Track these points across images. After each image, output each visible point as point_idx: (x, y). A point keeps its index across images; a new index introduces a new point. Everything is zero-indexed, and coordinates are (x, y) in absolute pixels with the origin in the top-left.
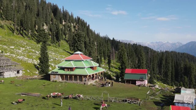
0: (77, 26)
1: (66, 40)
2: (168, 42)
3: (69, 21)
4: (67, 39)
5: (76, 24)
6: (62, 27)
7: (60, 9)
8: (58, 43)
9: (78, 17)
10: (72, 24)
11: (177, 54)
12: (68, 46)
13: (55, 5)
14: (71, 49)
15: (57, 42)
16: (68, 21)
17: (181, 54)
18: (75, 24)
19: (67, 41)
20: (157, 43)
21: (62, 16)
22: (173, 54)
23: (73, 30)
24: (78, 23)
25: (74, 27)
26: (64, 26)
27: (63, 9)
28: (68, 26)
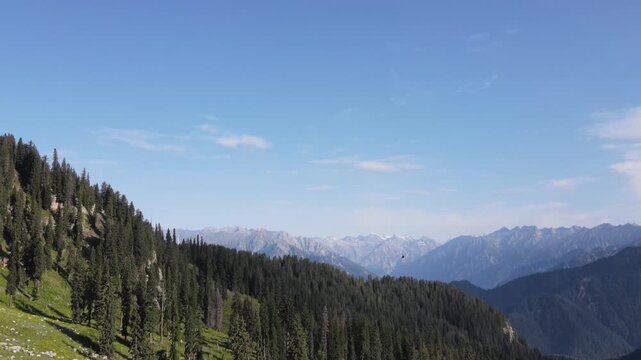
0: (99, 216)
1: (60, 269)
2: (394, 238)
3: (73, 198)
4: (63, 264)
5: (98, 210)
6: (50, 222)
7: (45, 158)
8: (31, 283)
9: (104, 184)
10: (84, 210)
11: (418, 286)
12: (67, 291)
13: (26, 146)
14: (76, 316)
15: (27, 283)
16: (70, 201)
17: (430, 284)
18: (96, 209)
19: (64, 274)
20: (361, 238)
21: (49, 181)
22: (404, 286)
23: (86, 230)
24: (106, 204)
25: (92, 220)
26: (56, 215)
27: (55, 157)
28: (71, 216)
